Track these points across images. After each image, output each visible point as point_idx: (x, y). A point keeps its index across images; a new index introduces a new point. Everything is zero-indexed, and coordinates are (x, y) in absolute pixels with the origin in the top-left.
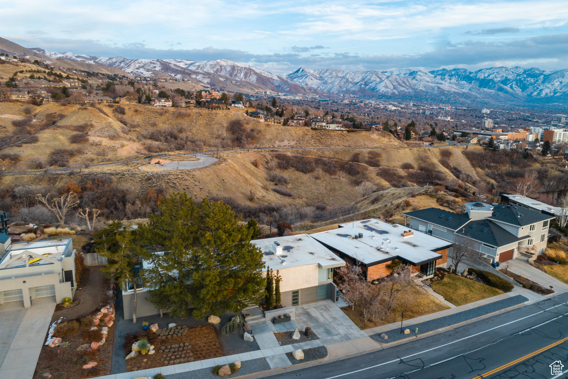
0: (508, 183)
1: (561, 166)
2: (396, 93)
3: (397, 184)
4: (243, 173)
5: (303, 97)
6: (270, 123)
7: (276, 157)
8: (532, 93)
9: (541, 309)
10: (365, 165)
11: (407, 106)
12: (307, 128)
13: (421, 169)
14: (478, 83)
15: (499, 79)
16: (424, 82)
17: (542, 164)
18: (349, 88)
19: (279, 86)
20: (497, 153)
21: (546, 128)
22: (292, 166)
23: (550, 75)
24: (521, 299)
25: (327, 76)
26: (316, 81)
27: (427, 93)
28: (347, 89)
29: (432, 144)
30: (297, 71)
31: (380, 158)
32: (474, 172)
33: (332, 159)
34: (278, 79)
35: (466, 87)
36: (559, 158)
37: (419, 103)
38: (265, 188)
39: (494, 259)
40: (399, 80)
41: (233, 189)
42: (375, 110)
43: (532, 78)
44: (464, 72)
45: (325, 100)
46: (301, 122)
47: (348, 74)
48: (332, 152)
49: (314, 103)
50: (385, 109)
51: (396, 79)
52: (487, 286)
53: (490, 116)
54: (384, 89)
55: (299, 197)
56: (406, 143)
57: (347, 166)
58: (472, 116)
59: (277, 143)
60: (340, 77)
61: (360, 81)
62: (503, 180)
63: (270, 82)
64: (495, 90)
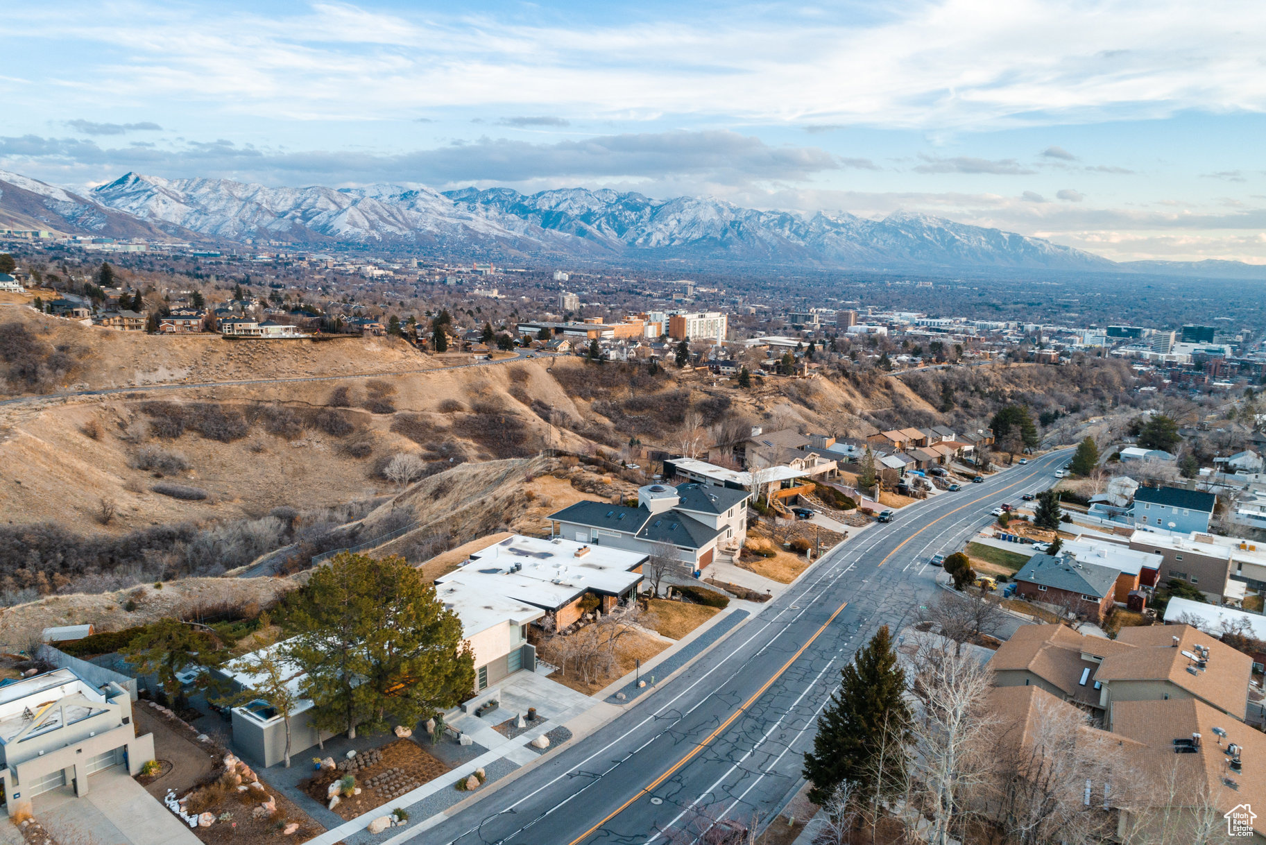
0: (631, 421)
1: (707, 384)
2: (377, 237)
3: (435, 444)
4: (67, 458)
5: (148, 247)
6: (110, 328)
7: (145, 411)
8: (634, 240)
9: (767, 621)
10: (363, 411)
11: (405, 265)
12: (213, 336)
13: (478, 409)
14: (539, 220)
15: (576, 212)
16: (435, 216)
17: (680, 382)
18: (264, 224)
19: (73, 218)
20: (606, 367)
21: (671, 312)
22: (191, 429)
23: (661, 206)
24: (741, 614)
25: (206, 195)
26: (176, 205)
27: (444, 237)
28: (260, 228)
29: (490, 356)
30: (123, 181)
31: (392, 395)
32: (572, 406)
33: (287, 405)
34: (68, 199)
35: (518, 228)
36: (703, 370)
37: (429, 261)
38: (133, 488)
39: (693, 565)
40: (380, 210)
41: (52, 502)
42: (337, 277)
43: (632, 211)
44: (511, 195)
45: (209, 255)
46: (193, 322)
47: (260, 193)
48: (284, 388)
49: (183, 262)
50: (359, 275)
51: (373, 208)
52: (700, 606)
53: (571, 286)
54: (348, 228)
55: (223, 499)
56: (441, 359)
57: (322, 416)
58: (538, 286)
59: (139, 377)
60: (240, 199)
61: (291, 209)
62: (623, 417)
63: (46, 207)
64: (572, 233)
